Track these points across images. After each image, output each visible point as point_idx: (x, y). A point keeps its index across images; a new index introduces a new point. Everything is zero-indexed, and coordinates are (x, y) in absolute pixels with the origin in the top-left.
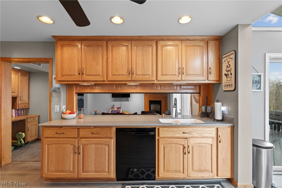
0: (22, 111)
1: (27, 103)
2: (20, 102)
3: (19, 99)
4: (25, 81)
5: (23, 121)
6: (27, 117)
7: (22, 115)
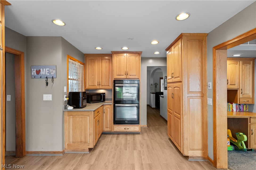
0: (245, 106)
1: (251, 97)
2: (241, 96)
3: (240, 93)
4: (248, 70)
5: (245, 121)
6: (250, 116)
7: (244, 111)
